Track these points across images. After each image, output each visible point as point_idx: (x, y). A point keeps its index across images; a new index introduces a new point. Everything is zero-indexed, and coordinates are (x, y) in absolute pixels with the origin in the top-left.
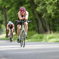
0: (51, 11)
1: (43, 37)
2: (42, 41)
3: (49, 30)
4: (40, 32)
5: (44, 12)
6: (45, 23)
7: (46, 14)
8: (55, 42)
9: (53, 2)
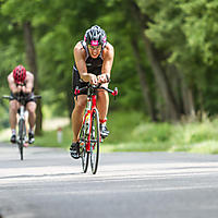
0: (202, 39)
1: (170, 134)
2: (165, 149)
4: (159, 116)
5: (174, 44)
7: (182, 50)
9: (209, 5)
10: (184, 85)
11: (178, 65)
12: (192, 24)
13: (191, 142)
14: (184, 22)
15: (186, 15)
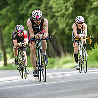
0: (64, 26)
1: (54, 62)
2: (53, 67)
3: (62, 52)
4: (50, 55)
5: (54, 28)
6: (57, 43)
7: (57, 30)
8: (71, 68)
9: (66, 13)
10: (59, 43)
11: (57, 36)
12: (60, 20)
13: (62, 64)
14: (57, 19)
15: (58, 17)
